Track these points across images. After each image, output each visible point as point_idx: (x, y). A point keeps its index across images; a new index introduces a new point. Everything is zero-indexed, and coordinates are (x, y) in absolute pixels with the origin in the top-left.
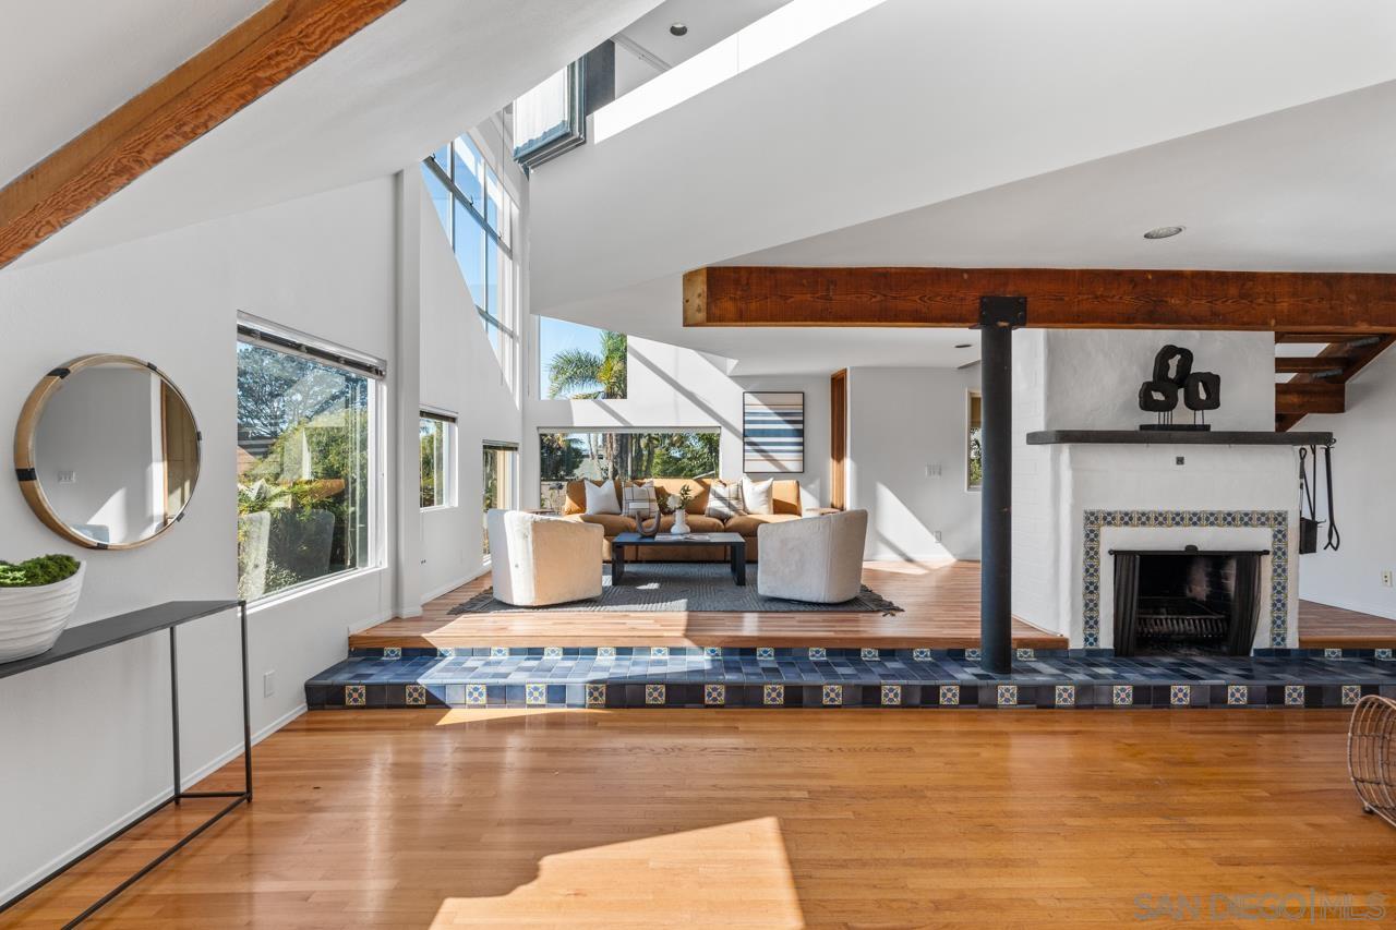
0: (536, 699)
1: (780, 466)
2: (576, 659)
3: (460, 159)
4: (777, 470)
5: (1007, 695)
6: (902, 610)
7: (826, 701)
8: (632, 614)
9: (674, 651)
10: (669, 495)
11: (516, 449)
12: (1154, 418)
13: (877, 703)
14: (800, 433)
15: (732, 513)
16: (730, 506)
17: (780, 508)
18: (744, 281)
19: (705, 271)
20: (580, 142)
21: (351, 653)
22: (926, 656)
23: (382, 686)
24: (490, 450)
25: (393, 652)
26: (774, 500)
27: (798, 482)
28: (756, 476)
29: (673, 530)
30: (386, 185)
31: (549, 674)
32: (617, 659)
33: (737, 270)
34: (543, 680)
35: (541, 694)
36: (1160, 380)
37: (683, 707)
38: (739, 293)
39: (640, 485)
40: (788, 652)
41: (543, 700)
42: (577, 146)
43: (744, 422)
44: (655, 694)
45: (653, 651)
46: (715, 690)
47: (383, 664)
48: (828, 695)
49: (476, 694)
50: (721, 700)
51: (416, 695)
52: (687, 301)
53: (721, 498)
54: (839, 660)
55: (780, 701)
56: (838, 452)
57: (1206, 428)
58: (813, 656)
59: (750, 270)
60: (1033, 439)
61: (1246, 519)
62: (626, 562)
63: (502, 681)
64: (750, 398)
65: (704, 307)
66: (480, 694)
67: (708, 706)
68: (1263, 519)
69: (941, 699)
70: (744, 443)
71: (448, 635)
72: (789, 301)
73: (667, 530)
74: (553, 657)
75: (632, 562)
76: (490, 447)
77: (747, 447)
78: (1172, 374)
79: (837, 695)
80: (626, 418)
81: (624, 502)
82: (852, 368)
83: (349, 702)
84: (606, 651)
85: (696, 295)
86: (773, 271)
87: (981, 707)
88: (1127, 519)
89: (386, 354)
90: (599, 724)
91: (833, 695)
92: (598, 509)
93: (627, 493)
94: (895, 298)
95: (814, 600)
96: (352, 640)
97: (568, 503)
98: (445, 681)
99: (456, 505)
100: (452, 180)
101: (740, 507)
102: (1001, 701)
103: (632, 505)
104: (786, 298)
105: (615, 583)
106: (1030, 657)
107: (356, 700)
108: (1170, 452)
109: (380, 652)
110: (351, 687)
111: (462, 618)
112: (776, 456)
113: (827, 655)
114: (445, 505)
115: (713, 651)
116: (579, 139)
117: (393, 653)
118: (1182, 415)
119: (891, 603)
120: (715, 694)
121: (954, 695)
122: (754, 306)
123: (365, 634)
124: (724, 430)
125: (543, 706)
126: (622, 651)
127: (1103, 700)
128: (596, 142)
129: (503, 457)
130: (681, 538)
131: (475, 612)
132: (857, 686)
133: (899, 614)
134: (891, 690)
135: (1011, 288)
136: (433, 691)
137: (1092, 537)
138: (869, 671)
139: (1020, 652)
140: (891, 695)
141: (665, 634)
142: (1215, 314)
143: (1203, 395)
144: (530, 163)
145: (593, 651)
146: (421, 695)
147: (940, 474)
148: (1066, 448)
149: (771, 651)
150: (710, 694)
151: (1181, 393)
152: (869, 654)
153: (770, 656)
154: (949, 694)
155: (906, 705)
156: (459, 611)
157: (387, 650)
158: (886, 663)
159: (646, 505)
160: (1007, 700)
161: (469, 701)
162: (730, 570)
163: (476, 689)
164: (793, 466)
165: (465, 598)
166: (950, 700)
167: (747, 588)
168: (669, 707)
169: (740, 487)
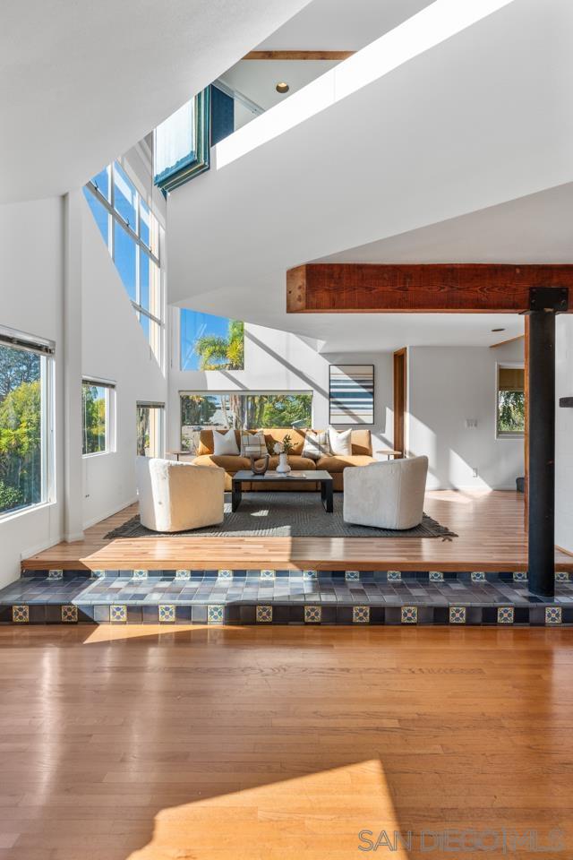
0: (167, 617)
1: (357, 419)
2: (200, 580)
3: (118, 189)
4: (356, 422)
5: (553, 615)
6: (456, 536)
7: (404, 620)
8: (246, 539)
9: (279, 573)
10: (276, 442)
11: (163, 407)
13: (447, 622)
14: (373, 394)
15: (322, 454)
16: (320, 449)
17: (357, 450)
18: (336, 276)
19: (304, 268)
20: (205, 169)
21: (23, 575)
22: (481, 578)
23: (42, 606)
24: (144, 407)
25: (56, 573)
26: (353, 446)
27: (370, 432)
28: (340, 427)
29: (279, 468)
30: (55, 204)
31: (178, 595)
32: (234, 580)
33: (331, 266)
34: (173, 601)
35: (171, 613)
37: (287, 624)
38: (332, 285)
39: (254, 433)
40: (371, 575)
41: (172, 618)
42: (203, 171)
43: (330, 387)
44: (264, 614)
45: (263, 572)
46: (313, 610)
47: (47, 584)
48: (405, 615)
49: (118, 613)
50: (318, 619)
51: (69, 614)
52: (290, 292)
53: (314, 443)
54: (412, 581)
55: (367, 619)
56: (400, 410)
58: (391, 577)
59: (341, 266)
60: (565, 402)
62: (243, 491)
63: (139, 602)
64: (335, 369)
65: (303, 297)
66: (122, 614)
67: (307, 624)
69: (499, 618)
70: (330, 403)
71: (100, 558)
72: (373, 292)
73: (274, 467)
74: (182, 578)
75: (248, 491)
76: (142, 406)
77: (332, 406)
79: (413, 615)
80: (244, 384)
81: (242, 447)
82: (410, 347)
83: (16, 619)
84: (225, 573)
85: (297, 287)
86: (360, 267)
87: (532, 625)
89: (55, 337)
91: (409, 615)
92: (223, 451)
93: (244, 439)
94: (460, 289)
95: (388, 527)
96: (24, 564)
97: (201, 446)
98: (94, 602)
99: (115, 451)
100: (112, 206)
101: (328, 450)
102: (548, 620)
103: (248, 449)
105: (234, 509)
106: (565, 579)
107: (21, 617)
109: (46, 573)
110: (17, 607)
111: (115, 542)
112: (355, 412)
113: (402, 577)
114: (107, 451)
115: (310, 573)
117: (55, 575)
119: (446, 529)
120: (313, 614)
121: (509, 615)
122: (345, 294)
123: (34, 559)
124: (316, 393)
125: (172, 623)
126: (239, 573)
128: (218, 168)
129: (154, 414)
130: (284, 476)
131: (125, 537)
132: (430, 607)
133: (454, 539)
134: (458, 611)
135: (556, 281)
136: (85, 611)
138: (436, 592)
139: (557, 574)
140: (458, 615)
141: (273, 559)
144: (167, 187)
145: (215, 573)
146: (74, 614)
147: (476, 425)
149: (357, 573)
150: (309, 614)
152: (436, 577)
153: (356, 577)
154: (506, 615)
155: (469, 623)
156: (112, 536)
157: (52, 572)
158: (451, 585)
159: (258, 449)
160: (553, 619)
161: (113, 619)
162: (320, 498)
163: (118, 609)
164: (369, 420)
165: (119, 523)
166: (506, 619)
167: (335, 515)
168: (275, 624)
169: (327, 435)
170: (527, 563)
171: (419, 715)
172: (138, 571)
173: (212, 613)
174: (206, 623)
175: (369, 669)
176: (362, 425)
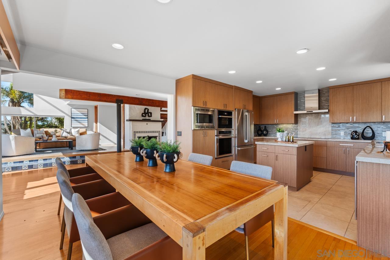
6: (107, 150)
10: (50, 132)
12: (143, 118)
14: (87, 118)
15: (69, 136)
16: (68, 134)
19: (64, 90)
26: (80, 133)
27: (86, 129)
28: (75, 128)
29: (53, 139)
32: (44, 161)
33: (71, 90)
36: (145, 113)
38: (72, 94)
39: (40, 130)
41: (27, 168)
43: (71, 115)
52: (60, 94)
53: (66, 132)
56: (96, 122)
57: (150, 119)
59: (74, 91)
60: (127, 120)
61: (155, 132)
64: (73, 110)
65: (64, 96)
66: (10, 169)
68: (157, 132)
73: (51, 139)
77: (72, 121)
78: (146, 112)
80: (34, 112)
81: (34, 134)
82: (99, 105)
84: (40, 160)
85: (62, 93)
86: (79, 91)
88: (140, 132)
93: (35, 132)
94: (102, 98)
95: (89, 150)
101: (71, 134)
103: (37, 135)
104: (81, 96)
105: (36, 152)
108: (146, 123)
118: (147, 118)
122: (75, 97)
130: (55, 141)
135: (121, 98)
137: (135, 135)
142: (149, 104)
143: (150, 115)
145: (37, 160)
148: (131, 122)
151: (147, 115)
159: (42, 135)
161: (6, 171)
167: (73, 150)
173: (39, 166)
174: (38, 168)
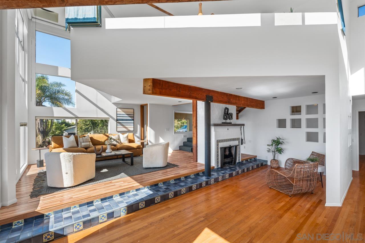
0: (103, 220)
2: (108, 201)
4: (127, 130)
5: (212, 181)
6: (179, 166)
7: (182, 193)
8: (113, 181)
9: (137, 190)
13: (191, 190)
14: (133, 120)
15: (117, 144)
16: (117, 141)
17: (130, 141)
18: (161, 84)
19: (152, 79)
22: (193, 176)
25: (18, 222)
26: (129, 139)
27: (133, 134)
28: (123, 133)
29: (107, 151)
35: (105, 217)
37: (150, 206)
38: (160, 87)
40: (166, 183)
41: (106, 219)
43: (117, 117)
44: (142, 205)
45: (131, 191)
46: (158, 198)
49: (78, 226)
50: (160, 201)
51: (49, 237)
52: (145, 87)
53: (114, 140)
54: (178, 182)
55: (173, 196)
56: (143, 125)
57: (231, 123)
58: (172, 182)
63: (89, 218)
64: (119, 110)
65: (151, 89)
66: (80, 226)
67: (156, 204)
68: (237, 139)
69: (202, 186)
70: (117, 123)
71: (49, 208)
77: (118, 124)
78: (226, 113)
80: (76, 114)
81: (79, 143)
84: (116, 196)
85: (148, 85)
87: (209, 185)
88: (222, 141)
90: (132, 220)
91: (183, 191)
92: (69, 146)
93: (80, 140)
94: (192, 93)
95: (160, 167)
98: (63, 226)
101: (119, 142)
102: (212, 183)
103: (83, 144)
104: (171, 90)
108: (227, 127)
109: (11, 225)
112: (127, 126)
113: (175, 181)
115: (148, 187)
116: (99, 25)
118: (228, 121)
119: (175, 164)
120: (158, 200)
124: (110, 118)
125: (106, 221)
126: (121, 194)
127: (225, 178)
130: (109, 154)
132: (187, 187)
134: (194, 186)
135: (211, 94)
136: (58, 232)
137: (218, 145)
138: (187, 183)
143: (231, 117)
145: (111, 197)
146: (51, 236)
147: (168, 130)
149: (162, 183)
150: (156, 200)
151: (228, 116)
152: (183, 178)
155: (197, 189)
156: (36, 196)
157: (14, 223)
158: (188, 180)
159: (88, 143)
161: (75, 230)
164: (132, 129)
166: (204, 185)
167: (136, 166)
168: (146, 207)
169: (119, 136)
170: (204, 168)
171: (206, 214)
172: (73, 206)
174: (120, 216)
175: (185, 209)
176: (129, 131)
